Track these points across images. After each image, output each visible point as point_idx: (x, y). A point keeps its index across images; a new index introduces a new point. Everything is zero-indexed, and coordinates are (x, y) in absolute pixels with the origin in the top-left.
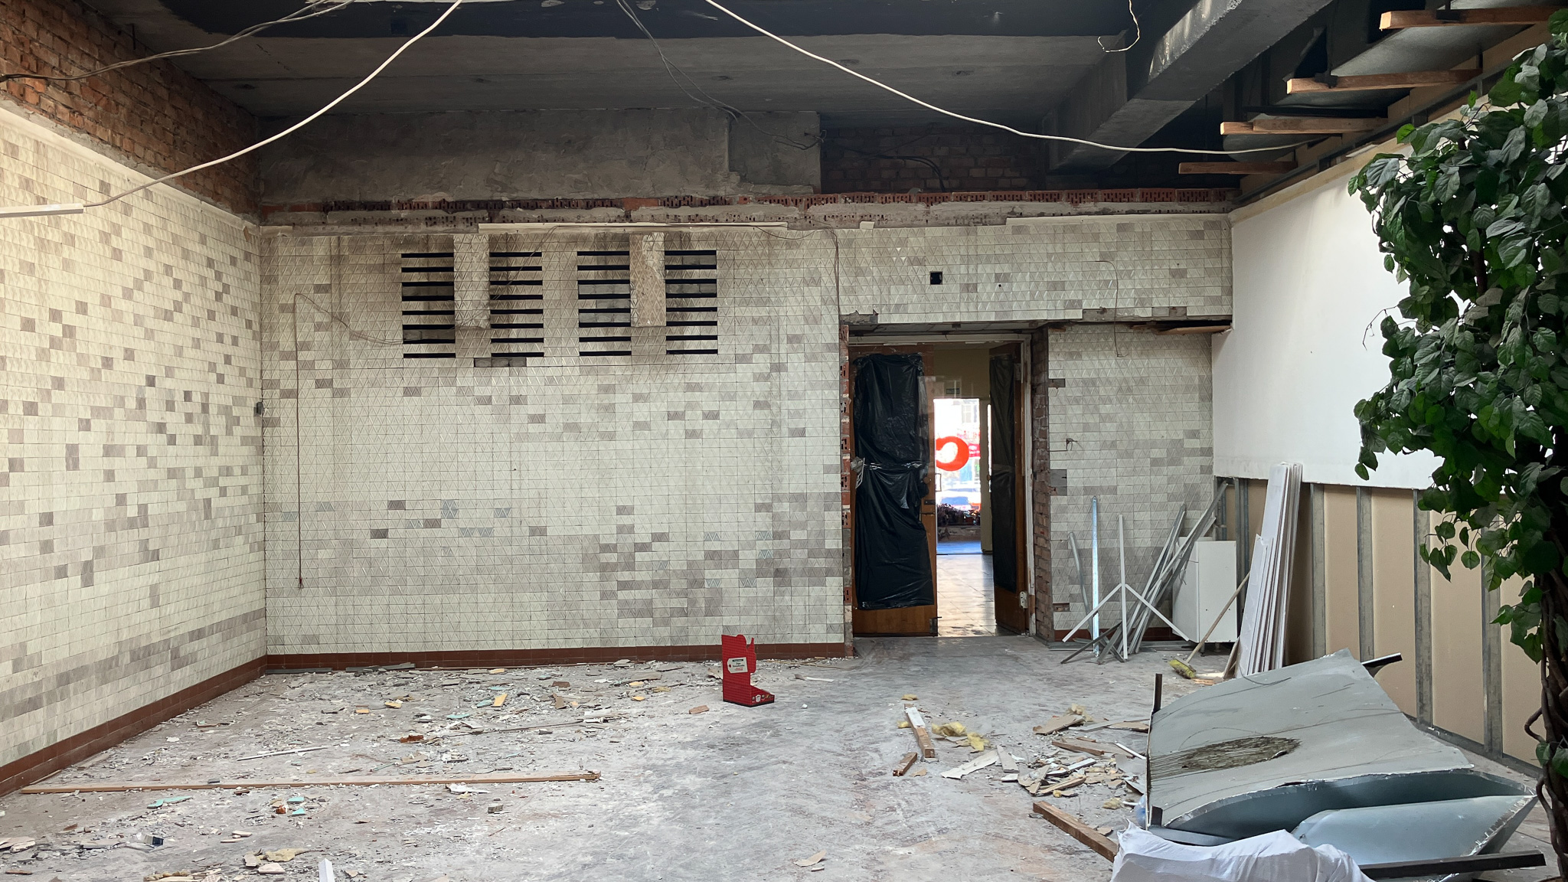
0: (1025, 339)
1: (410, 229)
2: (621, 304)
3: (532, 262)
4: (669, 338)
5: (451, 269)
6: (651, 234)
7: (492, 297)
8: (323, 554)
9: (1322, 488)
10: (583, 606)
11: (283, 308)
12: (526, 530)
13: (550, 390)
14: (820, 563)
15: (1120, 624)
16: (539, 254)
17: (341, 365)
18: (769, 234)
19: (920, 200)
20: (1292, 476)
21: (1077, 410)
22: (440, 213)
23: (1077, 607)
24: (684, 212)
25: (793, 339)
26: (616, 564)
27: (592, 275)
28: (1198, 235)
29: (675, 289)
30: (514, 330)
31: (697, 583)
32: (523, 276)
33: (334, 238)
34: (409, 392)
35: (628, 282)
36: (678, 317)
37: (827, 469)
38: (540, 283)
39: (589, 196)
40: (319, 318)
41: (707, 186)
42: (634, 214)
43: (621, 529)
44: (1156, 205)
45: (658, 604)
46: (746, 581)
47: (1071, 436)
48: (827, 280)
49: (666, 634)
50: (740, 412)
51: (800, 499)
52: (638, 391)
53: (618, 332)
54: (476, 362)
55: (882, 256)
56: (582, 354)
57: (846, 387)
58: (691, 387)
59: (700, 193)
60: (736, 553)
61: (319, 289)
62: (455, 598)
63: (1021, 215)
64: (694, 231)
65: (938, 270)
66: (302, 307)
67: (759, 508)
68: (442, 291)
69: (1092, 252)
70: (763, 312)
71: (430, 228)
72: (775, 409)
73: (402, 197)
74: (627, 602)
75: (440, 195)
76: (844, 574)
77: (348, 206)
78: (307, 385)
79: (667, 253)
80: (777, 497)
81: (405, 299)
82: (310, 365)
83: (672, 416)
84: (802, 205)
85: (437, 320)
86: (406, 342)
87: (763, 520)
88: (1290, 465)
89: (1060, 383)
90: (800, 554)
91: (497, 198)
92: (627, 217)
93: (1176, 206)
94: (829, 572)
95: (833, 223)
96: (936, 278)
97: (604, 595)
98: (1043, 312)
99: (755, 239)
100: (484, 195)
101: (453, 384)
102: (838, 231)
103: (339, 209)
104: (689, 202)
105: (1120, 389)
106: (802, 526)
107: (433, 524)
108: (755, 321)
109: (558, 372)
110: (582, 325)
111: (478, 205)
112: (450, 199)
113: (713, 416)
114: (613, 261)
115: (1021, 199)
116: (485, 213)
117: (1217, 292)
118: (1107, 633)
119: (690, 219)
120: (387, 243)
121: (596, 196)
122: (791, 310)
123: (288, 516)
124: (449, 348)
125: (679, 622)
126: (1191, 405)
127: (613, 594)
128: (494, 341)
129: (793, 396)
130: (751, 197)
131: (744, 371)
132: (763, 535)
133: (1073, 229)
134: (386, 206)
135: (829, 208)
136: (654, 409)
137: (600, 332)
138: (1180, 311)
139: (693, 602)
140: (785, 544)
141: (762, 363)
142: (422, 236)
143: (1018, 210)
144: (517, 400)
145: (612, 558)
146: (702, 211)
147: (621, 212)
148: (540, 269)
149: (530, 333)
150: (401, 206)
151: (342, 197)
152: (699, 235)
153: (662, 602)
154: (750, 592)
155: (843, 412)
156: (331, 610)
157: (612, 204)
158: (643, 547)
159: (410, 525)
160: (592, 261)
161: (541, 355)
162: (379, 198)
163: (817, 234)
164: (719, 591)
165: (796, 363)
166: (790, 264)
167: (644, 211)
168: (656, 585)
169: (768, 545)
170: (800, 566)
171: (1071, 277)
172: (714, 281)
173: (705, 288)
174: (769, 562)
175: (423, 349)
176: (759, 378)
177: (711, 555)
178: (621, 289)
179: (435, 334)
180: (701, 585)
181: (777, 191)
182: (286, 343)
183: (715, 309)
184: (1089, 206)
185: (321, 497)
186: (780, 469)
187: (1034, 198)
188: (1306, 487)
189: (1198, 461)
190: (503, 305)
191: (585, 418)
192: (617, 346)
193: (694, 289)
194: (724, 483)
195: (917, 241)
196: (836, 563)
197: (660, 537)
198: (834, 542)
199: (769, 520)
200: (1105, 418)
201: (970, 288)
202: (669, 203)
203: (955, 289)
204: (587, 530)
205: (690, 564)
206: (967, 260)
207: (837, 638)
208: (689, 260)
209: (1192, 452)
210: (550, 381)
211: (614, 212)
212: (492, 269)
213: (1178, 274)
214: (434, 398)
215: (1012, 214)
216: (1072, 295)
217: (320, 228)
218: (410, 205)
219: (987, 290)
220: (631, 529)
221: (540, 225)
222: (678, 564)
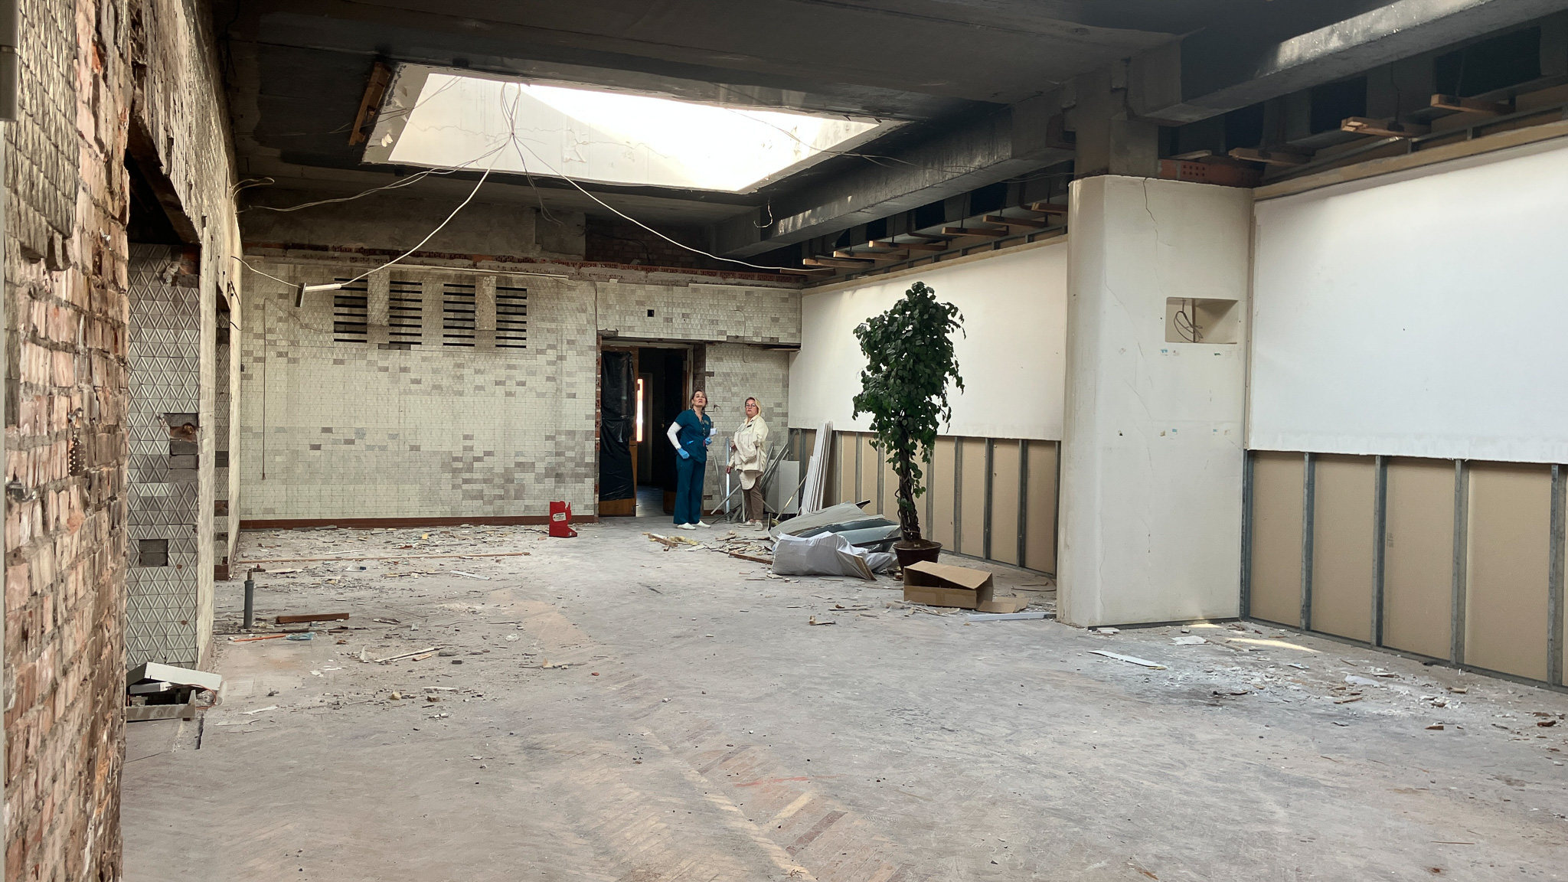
0: (691, 347)
1: (340, 263)
2: (469, 316)
3: (417, 288)
4: (497, 338)
5: (366, 290)
6: (488, 276)
7: (391, 308)
8: (278, 459)
9: (842, 433)
10: (441, 493)
11: (257, 307)
12: (408, 448)
13: (424, 365)
14: (582, 470)
15: (741, 505)
16: (421, 284)
17: (294, 343)
18: (557, 281)
19: (642, 269)
20: (828, 427)
21: (719, 389)
22: (360, 255)
23: (716, 497)
24: (508, 265)
25: (569, 342)
26: (462, 469)
27: (452, 298)
28: (785, 300)
29: (502, 309)
30: (404, 328)
31: (510, 481)
32: (411, 296)
33: (292, 266)
34: (336, 362)
35: (473, 303)
36: (503, 325)
37: (588, 417)
38: (420, 301)
39: (452, 251)
40: (281, 314)
41: (523, 252)
42: (478, 264)
43: (465, 448)
44: (765, 283)
45: (486, 492)
46: (539, 480)
47: (716, 403)
48: (591, 310)
49: (491, 510)
50: (538, 383)
51: (571, 434)
52: (477, 368)
53: (467, 332)
54: (380, 346)
55: (621, 298)
56: (445, 344)
57: (599, 371)
58: (510, 367)
59: (518, 255)
60: (533, 463)
61: (281, 296)
62: (363, 487)
63: (696, 282)
64: (515, 276)
65: (651, 309)
66: (270, 307)
67: (548, 438)
68: (360, 302)
69: (732, 305)
70: (553, 326)
71: (353, 264)
72: (558, 381)
73: (336, 244)
74: (467, 491)
75: (360, 245)
76: (595, 477)
77: (301, 247)
78: (271, 354)
79: (498, 288)
80: (559, 433)
81: (336, 305)
82: (274, 343)
83: (497, 383)
84: (577, 267)
85: (356, 320)
86: (335, 331)
87: (550, 446)
88: (827, 422)
89: (711, 374)
90: (572, 465)
91: (395, 248)
92: (475, 266)
93: (776, 284)
94: (587, 476)
95: (594, 278)
96: (651, 313)
97: (454, 487)
98: (706, 336)
99: (549, 284)
100: (388, 247)
101: (364, 357)
102: (598, 283)
103: (294, 248)
104: (512, 259)
105: (742, 379)
106: (572, 449)
107: (351, 442)
108: (548, 330)
109: (429, 354)
110: (445, 327)
111: (383, 252)
112: (366, 247)
113: (523, 384)
114: (465, 291)
115: (696, 273)
116: (388, 257)
117: (793, 331)
118: (733, 511)
119: (512, 269)
120: (326, 271)
121: (456, 252)
122: (570, 324)
123: (256, 435)
124: (363, 337)
125: (499, 502)
126: (778, 389)
127: (459, 487)
128: (391, 334)
129: (570, 374)
130: (548, 259)
131: (541, 359)
132: (549, 454)
133: (723, 292)
134: (325, 248)
135: (592, 269)
136: (487, 379)
137: (456, 332)
138: (775, 340)
139: (507, 491)
140: (562, 459)
141: (551, 355)
142: (349, 268)
143: (694, 279)
144: (405, 370)
145: (460, 465)
146: (519, 266)
147: (471, 262)
148: (421, 292)
149: (414, 330)
150: (335, 249)
151: (297, 241)
152: (517, 278)
153: (488, 491)
154: (541, 486)
155: (597, 385)
156: (284, 492)
157: (465, 257)
158: (478, 459)
159: (335, 442)
160: (452, 290)
161: (420, 343)
162: (321, 243)
163: (585, 284)
164: (523, 486)
165: (571, 356)
166: (570, 299)
167: (484, 263)
168: (485, 481)
169: (552, 459)
170: (570, 472)
171: (722, 318)
172: (525, 306)
173: (520, 310)
174: (553, 469)
175: (346, 336)
176: (549, 363)
177: (519, 465)
178: (470, 307)
179: (354, 328)
180: (513, 482)
181: (562, 257)
182: (258, 328)
183: (525, 322)
184: (731, 280)
185: (279, 424)
186: (561, 416)
187: (703, 274)
188: (834, 432)
189: (781, 419)
190: (397, 313)
191: (445, 382)
192: (466, 341)
193: (513, 310)
194: (528, 423)
195: (641, 292)
196: (591, 470)
197: (488, 454)
198: (591, 459)
199: (553, 445)
200: (733, 395)
201: (668, 320)
202: (500, 259)
203: (661, 320)
204: (445, 449)
205: (506, 469)
206: (667, 304)
207: (590, 513)
208: (511, 293)
209: (778, 415)
210: (424, 359)
211: (467, 262)
212: (391, 291)
213: (775, 320)
214: (353, 366)
215: (692, 281)
216: (721, 328)
217: (282, 259)
218: (341, 250)
219: (678, 322)
220: (471, 448)
221: (422, 266)
222: (499, 469)
